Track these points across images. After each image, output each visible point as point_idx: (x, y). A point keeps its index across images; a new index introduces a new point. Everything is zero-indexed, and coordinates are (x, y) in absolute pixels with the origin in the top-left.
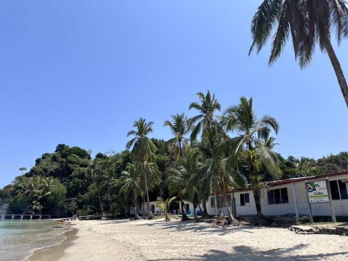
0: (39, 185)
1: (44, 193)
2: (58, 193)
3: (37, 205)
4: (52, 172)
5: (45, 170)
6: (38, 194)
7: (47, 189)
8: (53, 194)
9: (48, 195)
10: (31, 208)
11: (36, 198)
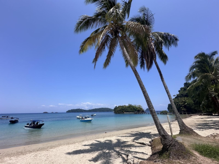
0: (181, 101)
1: (184, 104)
2: (190, 104)
3: (183, 109)
4: (185, 95)
5: (182, 95)
6: (182, 104)
7: (185, 102)
8: (188, 104)
9: (186, 105)
10: (181, 110)
11: (182, 106)
